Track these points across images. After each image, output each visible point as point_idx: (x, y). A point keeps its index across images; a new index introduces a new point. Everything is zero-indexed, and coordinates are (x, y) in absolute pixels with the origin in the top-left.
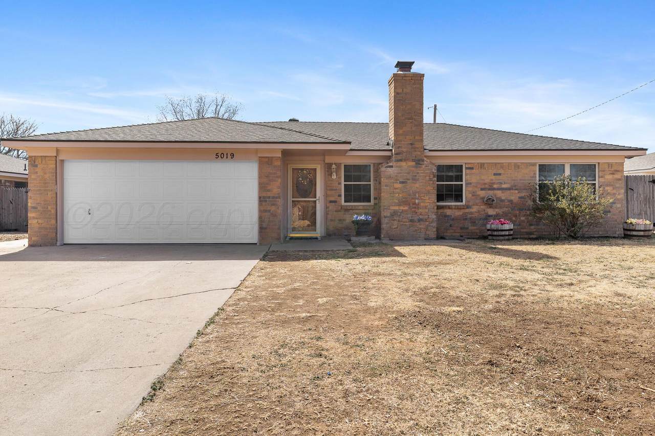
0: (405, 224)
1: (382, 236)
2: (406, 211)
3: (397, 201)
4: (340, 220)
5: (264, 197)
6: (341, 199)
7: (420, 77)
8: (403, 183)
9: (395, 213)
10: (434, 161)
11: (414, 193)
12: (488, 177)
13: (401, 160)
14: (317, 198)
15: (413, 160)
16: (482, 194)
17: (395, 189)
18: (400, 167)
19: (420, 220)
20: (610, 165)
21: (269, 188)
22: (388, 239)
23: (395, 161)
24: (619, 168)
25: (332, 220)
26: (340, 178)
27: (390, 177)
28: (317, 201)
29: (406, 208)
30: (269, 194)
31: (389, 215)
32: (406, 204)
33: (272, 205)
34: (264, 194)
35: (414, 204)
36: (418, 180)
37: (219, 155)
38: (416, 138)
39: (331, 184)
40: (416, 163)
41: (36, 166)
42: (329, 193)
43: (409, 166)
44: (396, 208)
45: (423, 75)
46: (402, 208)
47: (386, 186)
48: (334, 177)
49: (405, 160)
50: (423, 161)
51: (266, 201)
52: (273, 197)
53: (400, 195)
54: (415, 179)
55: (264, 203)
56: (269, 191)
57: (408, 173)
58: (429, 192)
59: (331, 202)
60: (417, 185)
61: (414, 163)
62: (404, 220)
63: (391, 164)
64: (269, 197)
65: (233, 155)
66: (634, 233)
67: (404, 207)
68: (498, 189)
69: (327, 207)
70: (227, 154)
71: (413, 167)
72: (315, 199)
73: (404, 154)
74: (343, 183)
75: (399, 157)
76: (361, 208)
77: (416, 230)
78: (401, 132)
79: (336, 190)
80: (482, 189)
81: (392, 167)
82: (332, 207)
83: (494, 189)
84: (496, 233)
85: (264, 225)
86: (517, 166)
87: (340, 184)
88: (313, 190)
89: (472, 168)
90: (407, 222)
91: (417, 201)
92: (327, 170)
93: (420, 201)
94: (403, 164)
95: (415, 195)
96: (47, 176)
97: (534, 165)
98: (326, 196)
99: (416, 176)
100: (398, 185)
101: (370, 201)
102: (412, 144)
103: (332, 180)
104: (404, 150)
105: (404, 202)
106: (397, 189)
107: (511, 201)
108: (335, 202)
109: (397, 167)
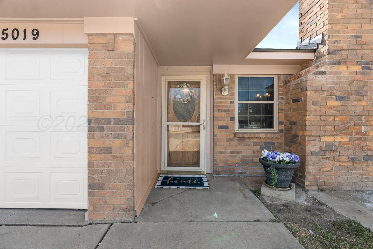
0: (343, 164)
1: (307, 183)
2: (346, 143)
3: (331, 128)
4: (232, 153)
5: (98, 121)
6: (234, 124)
8: (342, 98)
11: (360, 116)
13: (338, 63)
14: (202, 122)
15: (358, 63)
17: (329, 108)
18: (337, 73)
19: (367, 159)
21: (109, 100)
22: (316, 188)
23: (329, 65)
25: (221, 153)
26: (232, 94)
27: (320, 90)
28: (201, 127)
29: (346, 139)
30: (109, 114)
31: (318, 150)
32: (346, 134)
33: (114, 138)
34: (98, 114)
35: (359, 132)
36: (366, 94)
37: (9, 32)
38: (365, 26)
39: (220, 102)
40: (362, 67)
42: (217, 114)
43: (351, 73)
44: (330, 139)
46: (339, 139)
47: (314, 103)
48: (225, 93)
49: (346, 62)
51: (102, 129)
52: (118, 121)
53: (337, 119)
54: (360, 94)
55: (97, 134)
56: (108, 107)
57: (350, 84)
59: (221, 127)
60: (364, 103)
61: (360, 67)
62: (343, 158)
63: (322, 69)
64: (109, 121)
65: (38, 33)
67: (342, 138)
69: (214, 136)
70: (25, 31)
71: (357, 73)
72: (197, 124)
73: (344, 53)
74: (236, 102)
75: (336, 57)
76: (262, 136)
77: (361, 175)
78: (339, 16)
79: (228, 111)
81: (324, 73)
82: (222, 134)
85: (98, 180)
87: (232, 102)
88: (196, 111)
90: (346, 162)
91: (363, 129)
92: (215, 83)
93: (368, 128)
94: (342, 68)
95: (361, 120)
98: (214, 119)
99: (362, 88)
100: (333, 103)
101: (272, 127)
102: (356, 37)
103: (223, 97)
104: (344, 46)
105: (341, 129)
106: (331, 108)
108: (226, 127)
109: (331, 73)
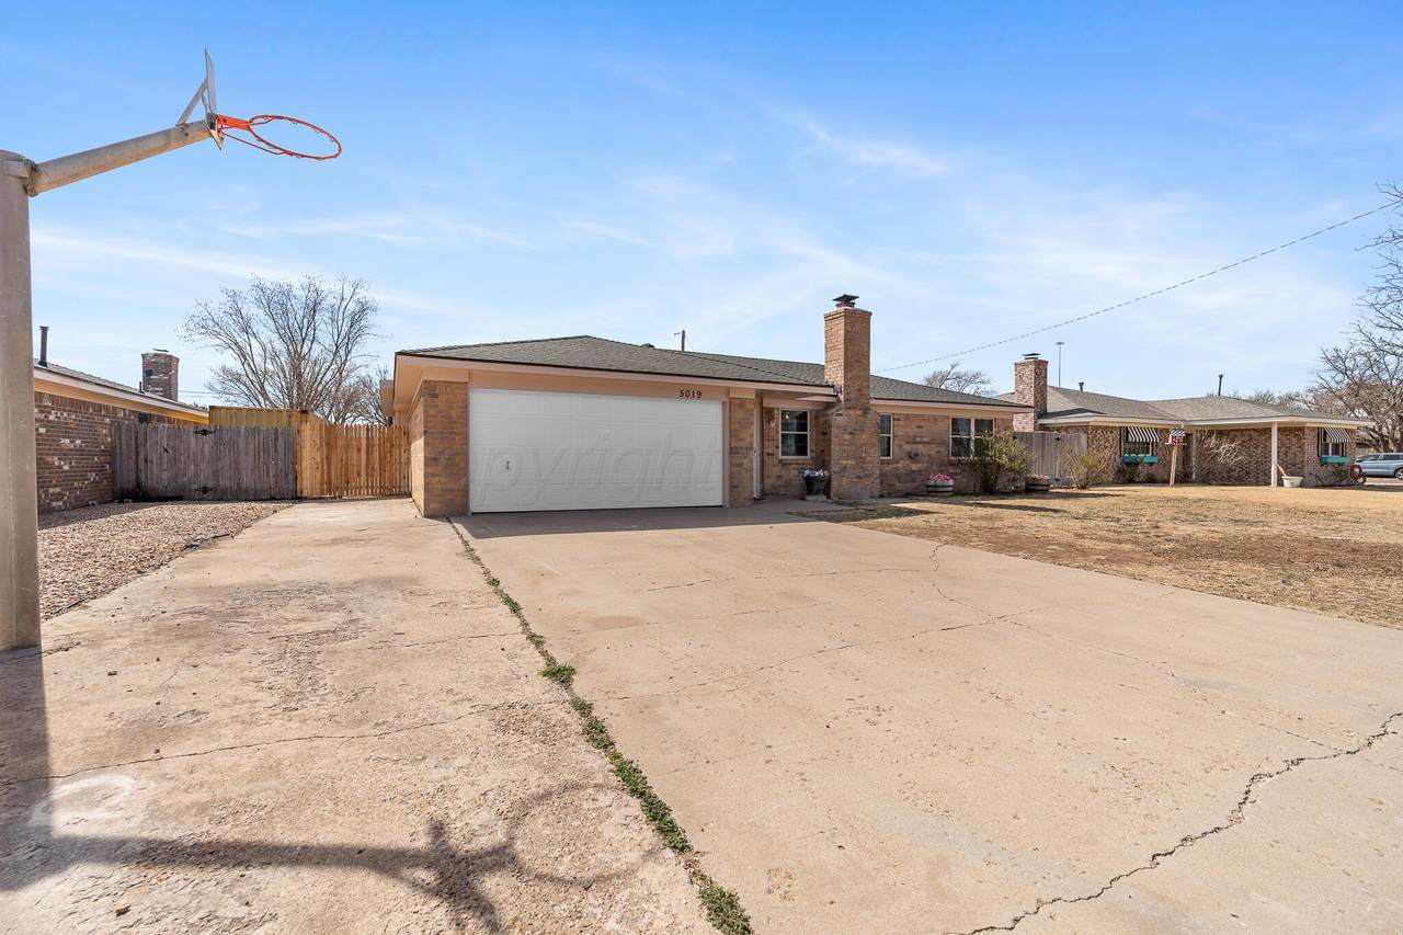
0: (853, 480)
1: (833, 489)
2: (854, 466)
3: (845, 454)
4: (778, 476)
5: (736, 448)
6: (778, 452)
7: (866, 316)
8: (850, 433)
9: (844, 468)
10: (879, 411)
11: (861, 446)
12: (912, 430)
15: (860, 409)
16: (907, 447)
17: (844, 440)
18: (850, 415)
19: (866, 476)
20: (1003, 420)
21: (741, 437)
22: (838, 497)
24: (1008, 425)
25: (769, 477)
26: (778, 425)
27: (839, 427)
29: (854, 462)
30: (742, 444)
31: (838, 469)
32: (854, 458)
33: (744, 458)
34: (736, 444)
35: (861, 458)
36: (864, 431)
37: (684, 393)
39: (768, 433)
40: (863, 412)
41: (436, 396)
42: (765, 444)
43: (857, 415)
44: (845, 462)
45: (871, 314)
46: (850, 462)
48: (771, 425)
50: (869, 409)
51: (738, 453)
52: (746, 448)
53: (849, 448)
54: (862, 430)
55: (735, 456)
56: (741, 440)
57: (856, 423)
58: (874, 444)
59: (768, 455)
60: (864, 437)
61: (861, 412)
62: (852, 476)
64: (742, 448)
65: (701, 393)
66: (1039, 488)
67: (852, 462)
68: (921, 443)
69: (763, 462)
70: (693, 392)
71: (860, 416)
73: (853, 401)
75: (848, 404)
76: (801, 460)
77: (862, 487)
79: (773, 439)
80: (907, 443)
81: (841, 415)
82: (769, 460)
83: (916, 443)
84: (941, 489)
85: (736, 483)
86: (935, 419)
87: (778, 433)
89: (899, 420)
90: (854, 478)
91: (863, 455)
93: (867, 454)
94: (852, 412)
95: (862, 448)
96: (453, 413)
97: (948, 418)
99: (863, 426)
100: (847, 437)
101: (806, 454)
102: (859, 392)
103: (770, 428)
104: (852, 396)
105: (851, 455)
107: (930, 455)
108: (772, 455)
109: (845, 414)
